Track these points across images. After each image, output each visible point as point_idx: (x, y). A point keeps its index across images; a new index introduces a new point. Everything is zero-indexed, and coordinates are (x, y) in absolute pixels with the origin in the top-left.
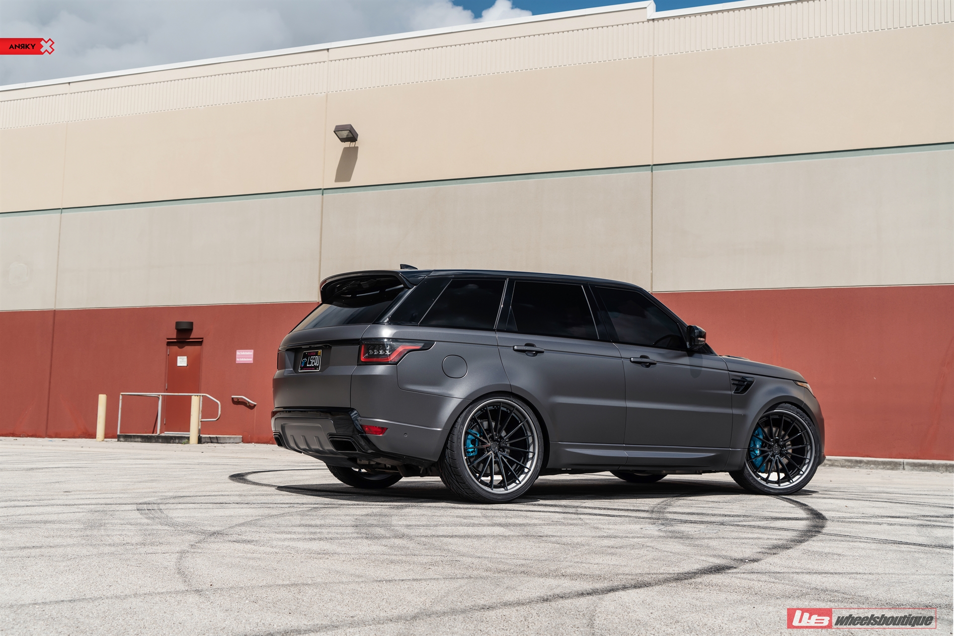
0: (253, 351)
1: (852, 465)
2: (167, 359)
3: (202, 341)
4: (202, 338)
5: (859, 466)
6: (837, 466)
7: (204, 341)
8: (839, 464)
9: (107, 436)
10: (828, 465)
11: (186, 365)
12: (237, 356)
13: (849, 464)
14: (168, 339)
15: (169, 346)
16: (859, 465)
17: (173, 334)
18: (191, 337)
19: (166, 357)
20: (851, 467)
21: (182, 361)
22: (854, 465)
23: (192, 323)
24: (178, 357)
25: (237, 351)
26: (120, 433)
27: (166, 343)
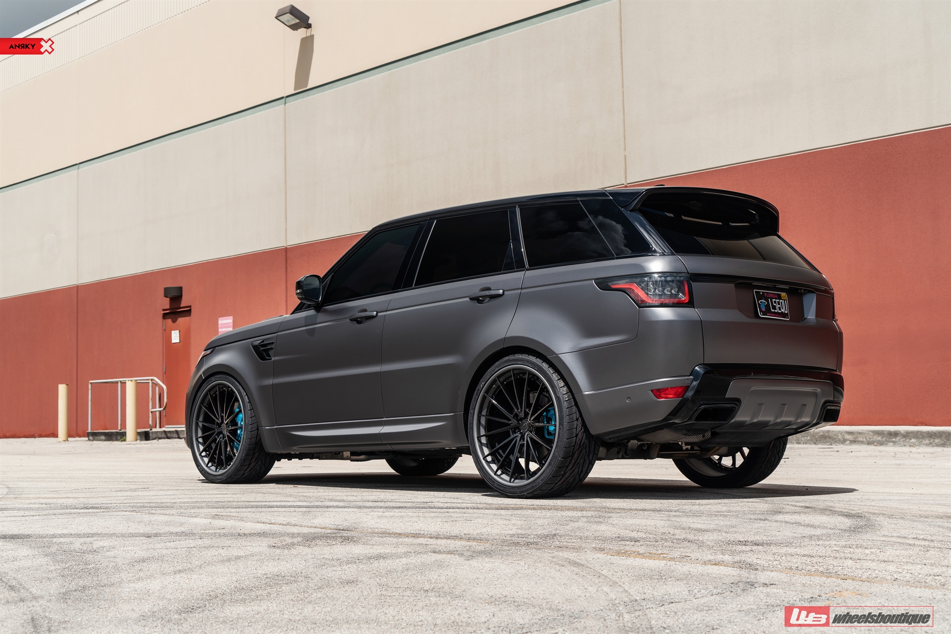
0: (232, 317)
1: (884, 439)
2: (163, 335)
3: (190, 309)
4: (190, 306)
5: (894, 442)
6: (862, 442)
7: (192, 310)
8: (864, 440)
9: (70, 434)
10: (848, 442)
11: (178, 341)
12: (219, 326)
13: (879, 438)
14: (164, 310)
15: (165, 319)
16: (894, 439)
17: (166, 303)
18: (182, 306)
19: (163, 332)
20: (881, 444)
21: (175, 337)
22: (886, 441)
23: (181, 289)
24: (173, 332)
25: (220, 319)
26: (91, 430)
27: (161, 316)
